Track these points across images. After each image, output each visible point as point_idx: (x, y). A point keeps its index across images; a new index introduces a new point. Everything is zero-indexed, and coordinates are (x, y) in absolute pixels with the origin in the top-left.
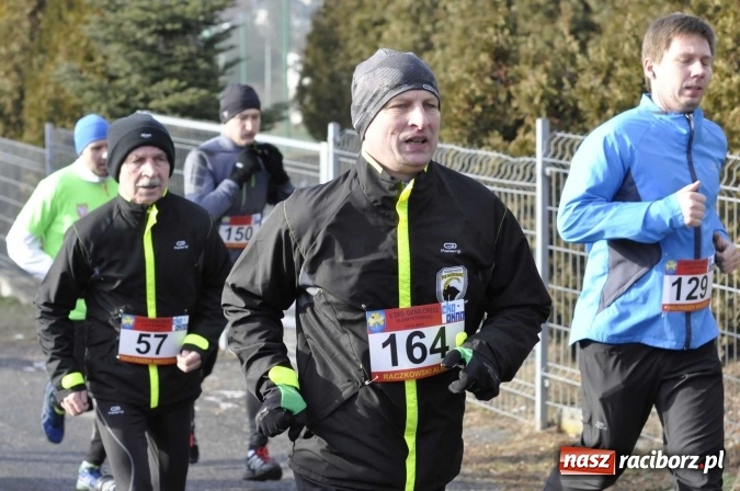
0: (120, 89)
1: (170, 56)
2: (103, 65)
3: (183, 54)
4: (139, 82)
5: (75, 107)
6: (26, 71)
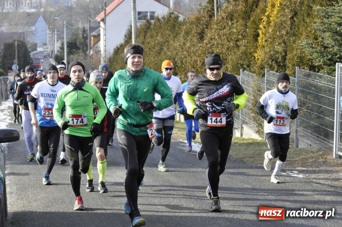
0: (329, 53)
2: (322, 42)
4: (338, 50)
5: (309, 60)
6: (288, 43)
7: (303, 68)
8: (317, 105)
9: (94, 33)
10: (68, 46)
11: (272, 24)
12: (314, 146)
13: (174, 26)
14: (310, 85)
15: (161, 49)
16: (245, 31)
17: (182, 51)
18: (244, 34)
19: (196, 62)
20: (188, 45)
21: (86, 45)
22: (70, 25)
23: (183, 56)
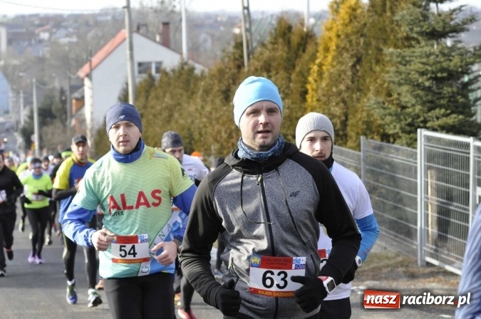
0: (409, 114)
1: (440, 93)
2: (398, 99)
3: (449, 93)
4: (420, 110)
5: (380, 126)
6: (349, 103)
7: (372, 138)
8: (393, 191)
9: (76, 95)
10: (40, 115)
11: (326, 75)
12: (390, 249)
13: (187, 82)
14: (382, 161)
15: (171, 116)
16: (288, 87)
17: (201, 118)
18: (286, 91)
19: (219, 132)
20: (208, 108)
21: (66, 112)
22: (42, 83)
23: (201, 125)
